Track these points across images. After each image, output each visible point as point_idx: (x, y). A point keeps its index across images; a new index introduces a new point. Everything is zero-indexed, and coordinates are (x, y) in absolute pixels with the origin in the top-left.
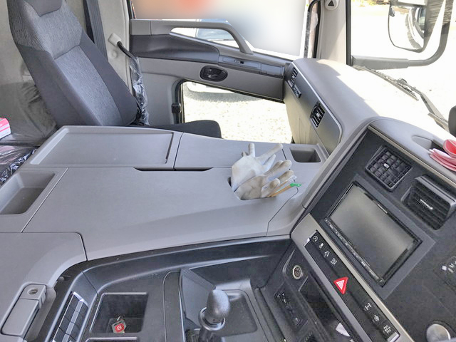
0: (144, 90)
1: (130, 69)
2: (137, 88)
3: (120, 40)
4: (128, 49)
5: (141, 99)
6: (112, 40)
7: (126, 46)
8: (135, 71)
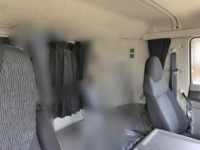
0: (193, 116)
1: (187, 105)
2: (189, 115)
3: (184, 92)
4: (187, 96)
5: (190, 120)
6: (180, 91)
7: (187, 95)
8: (189, 106)
